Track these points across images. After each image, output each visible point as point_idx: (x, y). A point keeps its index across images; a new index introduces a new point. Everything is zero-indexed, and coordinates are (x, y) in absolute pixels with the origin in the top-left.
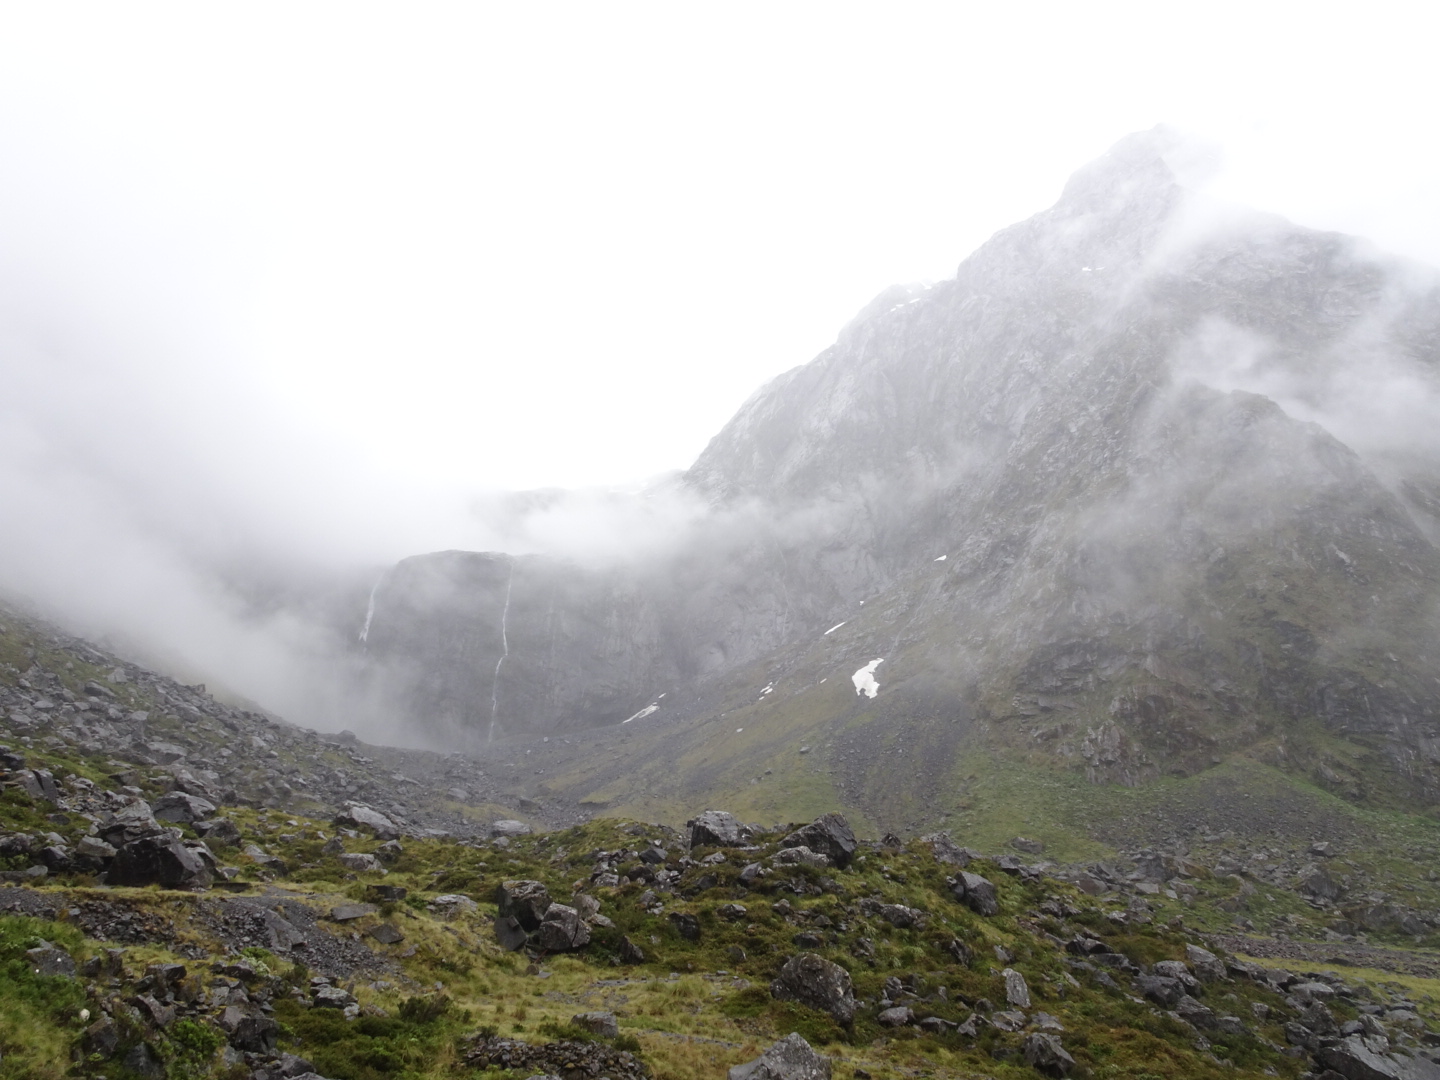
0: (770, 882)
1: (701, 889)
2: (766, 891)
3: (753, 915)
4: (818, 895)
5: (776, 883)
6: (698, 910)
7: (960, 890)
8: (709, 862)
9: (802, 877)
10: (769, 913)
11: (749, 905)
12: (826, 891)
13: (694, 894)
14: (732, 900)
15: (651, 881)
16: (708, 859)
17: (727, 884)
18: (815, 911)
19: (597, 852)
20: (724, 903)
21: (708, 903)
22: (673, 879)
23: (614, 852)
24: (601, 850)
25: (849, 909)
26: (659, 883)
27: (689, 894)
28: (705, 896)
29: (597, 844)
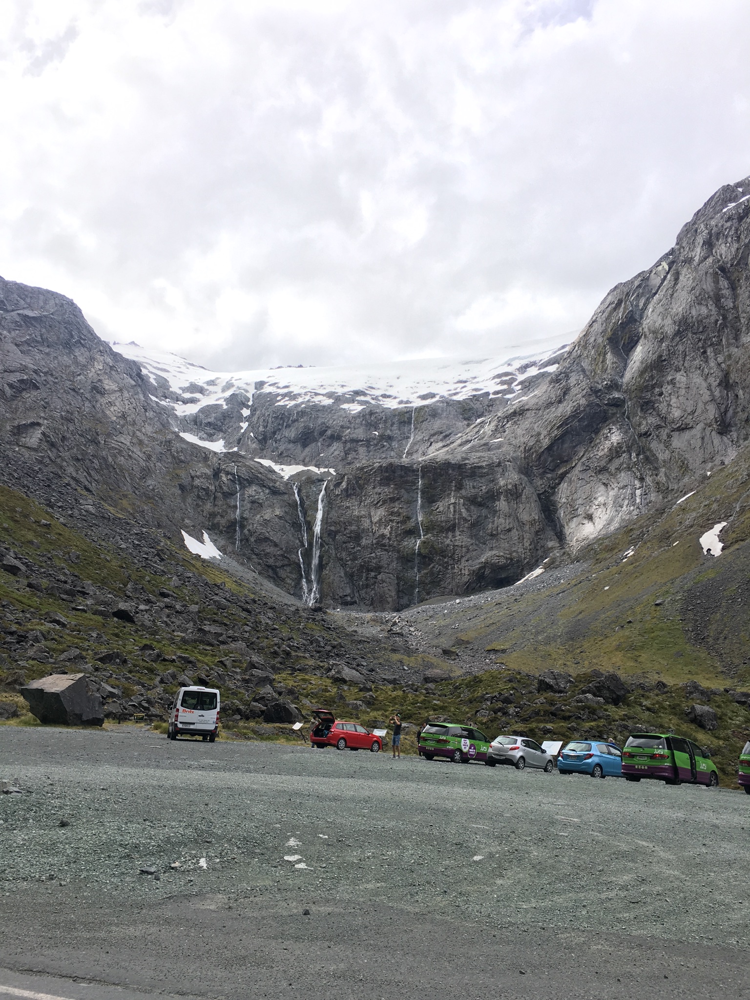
0: (568, 714)
1: (530, 718)
2: (566, 719)
3: (557, 731)
4: (595, 720)
5: (571, 714)
6: (527, 729)
7: (692, 716)
8: (536, 703)
9: (587, 710)
10: (565, 730)
11: (555, 726)
12: (600, 718)
13: (527, 721)
14: (547, 723)
15: (505, 714)
16: (537, 701)
17: (544, 715)
18: (590, 728)
19: (485, 695)
20: (542, 725)
21: (534, 725)
22: (517, 713)
23: (494, 695)
24: (487, 693)
25: (610, 727)
26: (510, 715)
27: (525, 720)
28: (533, 722)
29: (486, 689)
